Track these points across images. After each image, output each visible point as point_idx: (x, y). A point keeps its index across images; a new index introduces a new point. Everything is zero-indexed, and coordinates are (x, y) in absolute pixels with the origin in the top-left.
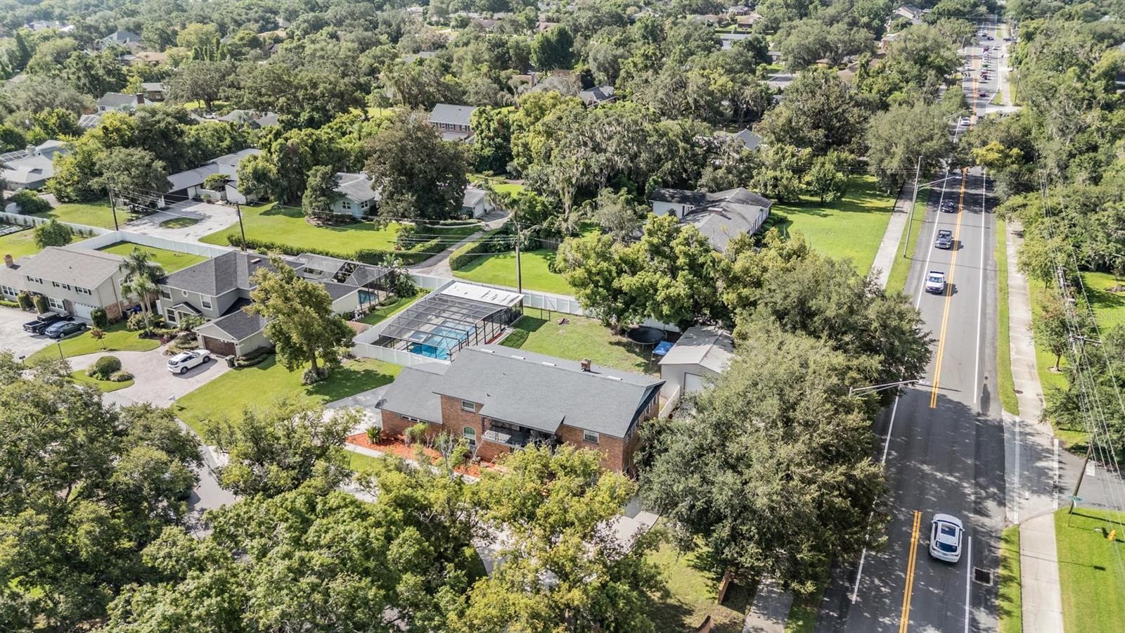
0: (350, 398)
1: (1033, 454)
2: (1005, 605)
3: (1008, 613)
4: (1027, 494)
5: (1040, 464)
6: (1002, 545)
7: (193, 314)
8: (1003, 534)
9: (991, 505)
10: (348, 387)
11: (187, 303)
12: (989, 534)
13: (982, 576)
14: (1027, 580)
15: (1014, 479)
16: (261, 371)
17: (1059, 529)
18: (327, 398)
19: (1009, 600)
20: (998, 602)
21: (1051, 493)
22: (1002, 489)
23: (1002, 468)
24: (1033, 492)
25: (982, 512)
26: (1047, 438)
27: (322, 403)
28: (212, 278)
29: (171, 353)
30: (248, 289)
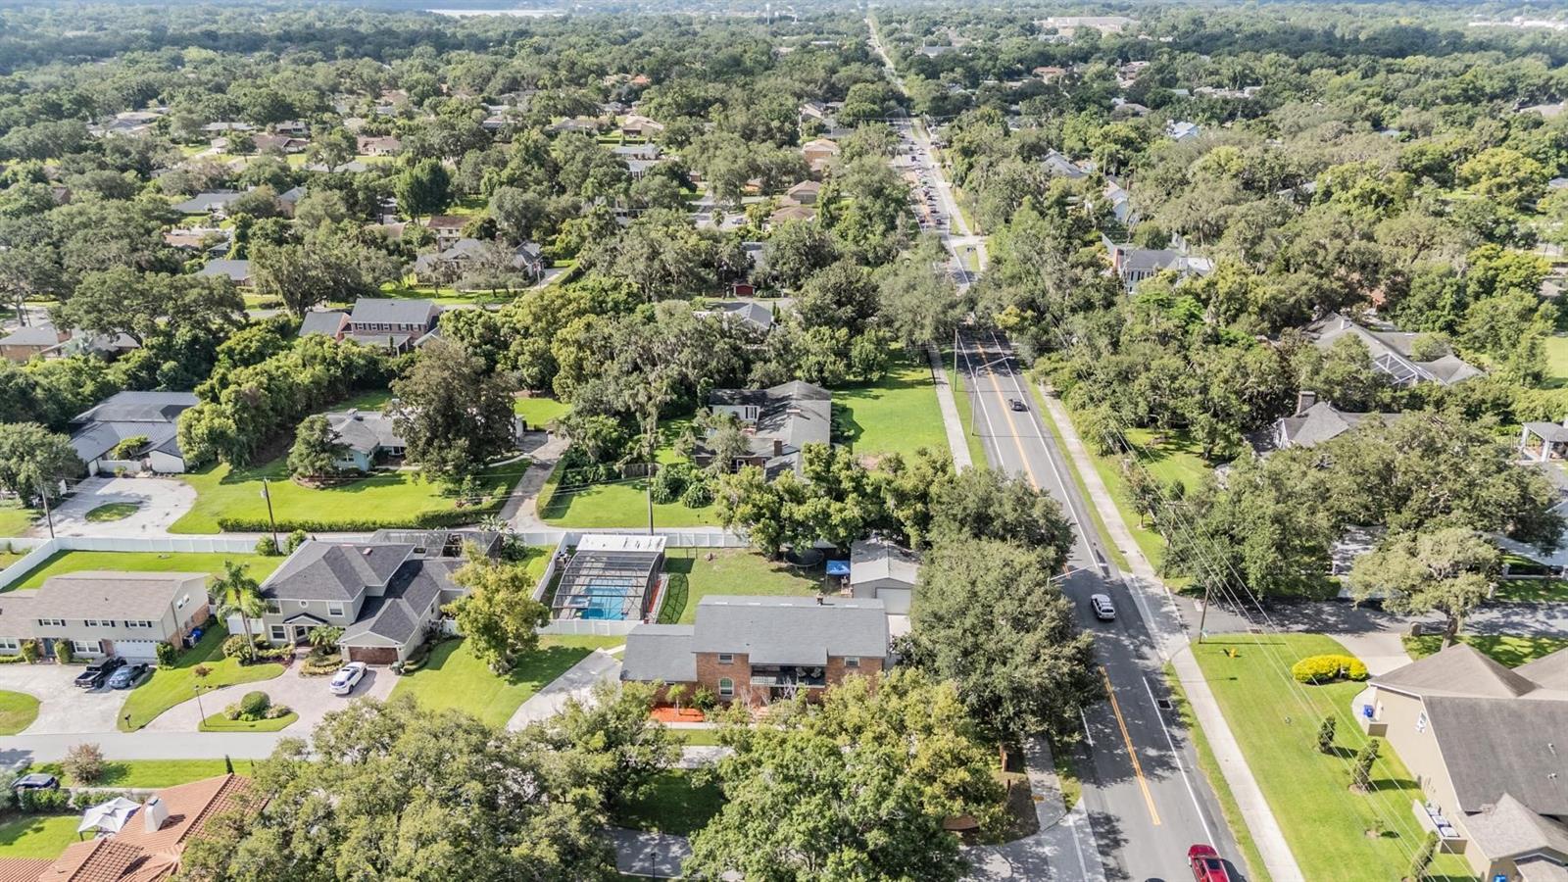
0: (561, 679)
1: (1157, 603)
2: (1186, 719)
3: (1191, 725)
4: (1166, 635)
5: (1165, 609)
6: (1166, 678)
8: (1164, 670)
9: (1145, 649)
10: (548, 668)
11: (306, 614)
12: (1154, 671)
13: (1164, 704)
14: (1192, 699)
15: (1152, 626)
16: (436, 672)
17: (1197, 657)
18: (536, 683)
19: (1187, 716)
20: (1181, 719)
21: (1180, 631)
22: (1147, 635)
23: (1141, 620)
24: (1170, 633)
25: (1142, 657)
26: (1159, 587)
27: (536, 690)
28: (334, 581)
29: (315, 674)
30: (380, 586)
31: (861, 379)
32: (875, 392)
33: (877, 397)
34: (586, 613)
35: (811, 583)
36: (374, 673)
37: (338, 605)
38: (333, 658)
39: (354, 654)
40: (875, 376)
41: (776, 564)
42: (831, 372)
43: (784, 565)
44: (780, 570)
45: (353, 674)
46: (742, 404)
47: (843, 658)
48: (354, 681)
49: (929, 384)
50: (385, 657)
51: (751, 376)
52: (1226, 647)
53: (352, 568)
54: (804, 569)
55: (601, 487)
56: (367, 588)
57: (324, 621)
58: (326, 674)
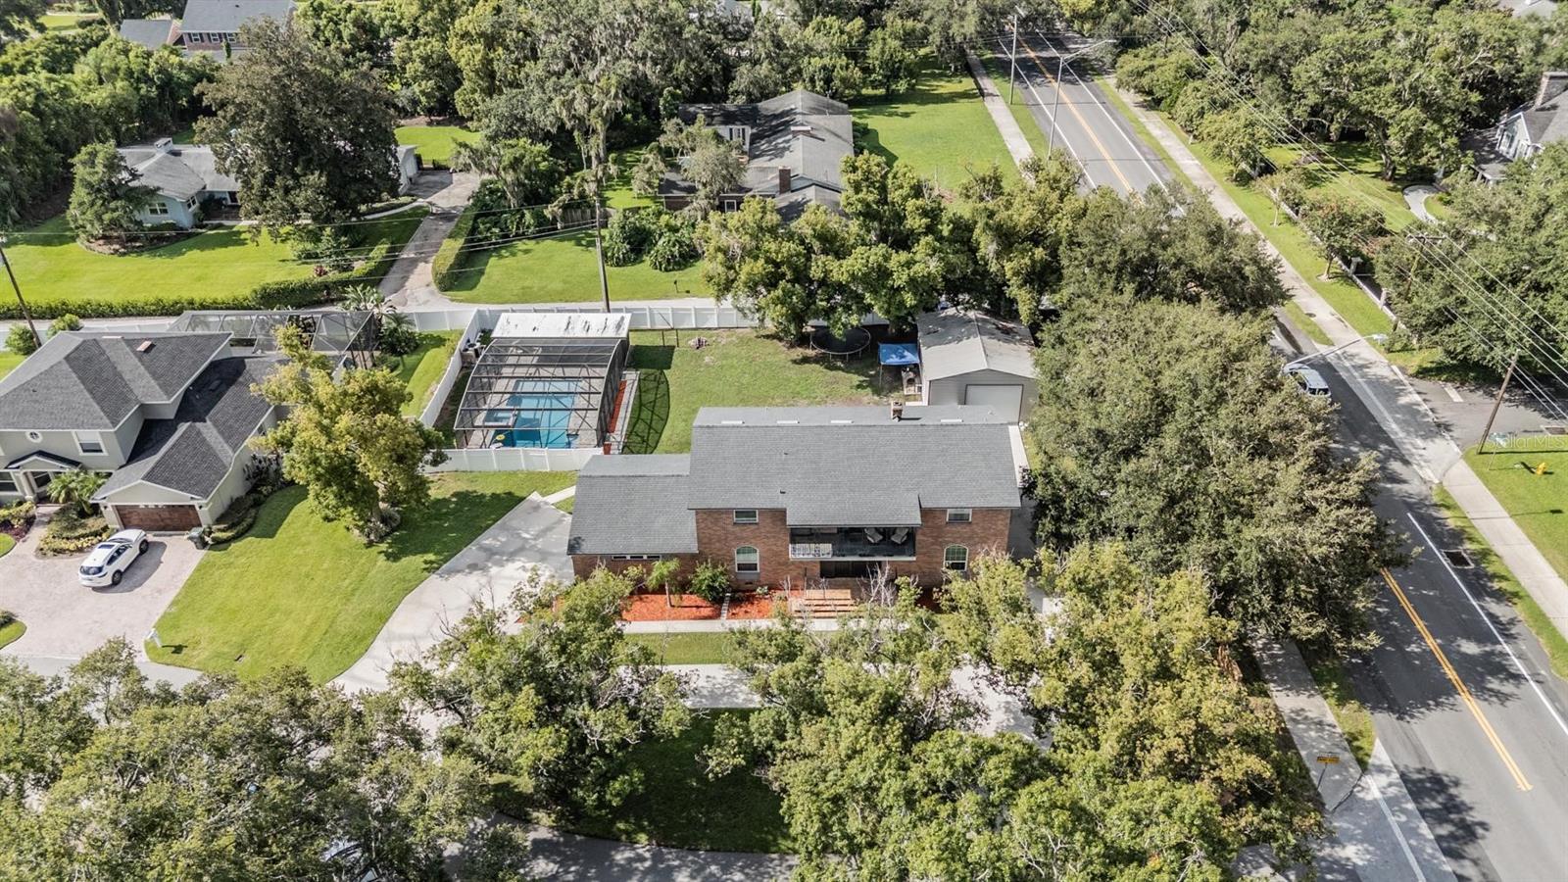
0: (473, 547)
1: (1389, 391)
2: (1504, 585)
3: (1516, 595)
4: (1419, 442)
5: (1403, 400)
6: (1444, 513)
7: (67, 469)
8: (1436, 499)
9: (1395, 466)
10: (451, 529)
11: (41, 453)
12: (1421, 503)
13: (1457, 559)
14: (1498, 548)
15: (1393, 427)
16: (265, 542)
17: (1480, 475)
18: (431, 557)
19: (1503, 578)
20: (1496, 585)
21: (1438, 434)
22: (1390, 442)
23: (1373, 419)
24: (1425, 437)
25: (1394, 479)
26: (1384, 368)
27: (431, 568)
28: (82, 397)
29: (58, 552)
30: (165, 402)
31: (881, 91)
32: (903, 108)
33: (906, 115)
34: (510, 439)
35: (856, 379)
36: (163, 546)
37: (92, 436)
38: (94, 524)
39: (126, 516)
40: (902, 86)
41: (799, 352)
42: (843, 80)
43: (810, 352)
44: (805, 360)
45: (119, 552)
46: (725, 123)
47: (944, 511)
48: (121, 564)
49: (974, 96)
50: (179, 520)
51: (734, 86)
52: (1524, 457)
53: (119, 375)
54: (843, 358)
55: (531, 244)
56: (143, 408)
57: (74, 463)
58: (80, 550)
